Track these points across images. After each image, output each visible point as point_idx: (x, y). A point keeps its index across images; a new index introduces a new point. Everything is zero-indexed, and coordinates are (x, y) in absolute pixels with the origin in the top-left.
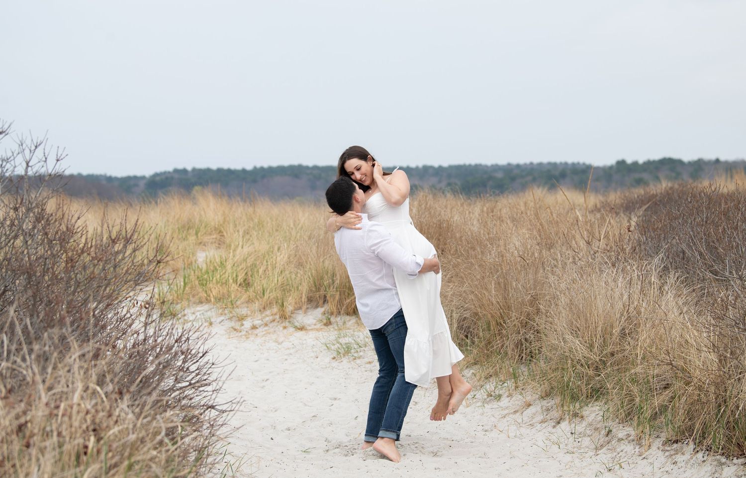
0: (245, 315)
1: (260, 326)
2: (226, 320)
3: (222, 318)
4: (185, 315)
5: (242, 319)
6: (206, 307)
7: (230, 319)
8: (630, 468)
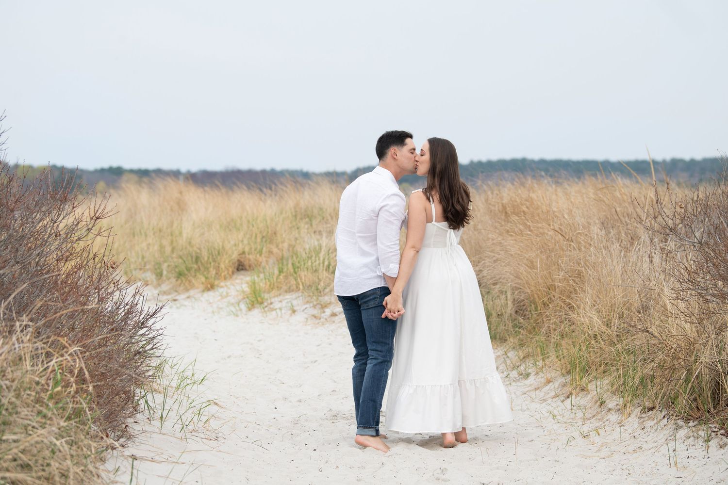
0: (328, 303)
1: (340, 314)
2: (310, 307)
3: (307, 306)
4: (271, 303)
5: (326, 306)
6: (294, 295)
7: (314, 306)
8: (606, 435)
